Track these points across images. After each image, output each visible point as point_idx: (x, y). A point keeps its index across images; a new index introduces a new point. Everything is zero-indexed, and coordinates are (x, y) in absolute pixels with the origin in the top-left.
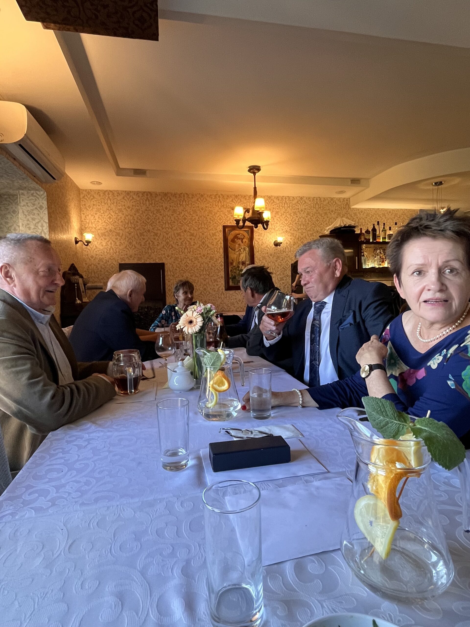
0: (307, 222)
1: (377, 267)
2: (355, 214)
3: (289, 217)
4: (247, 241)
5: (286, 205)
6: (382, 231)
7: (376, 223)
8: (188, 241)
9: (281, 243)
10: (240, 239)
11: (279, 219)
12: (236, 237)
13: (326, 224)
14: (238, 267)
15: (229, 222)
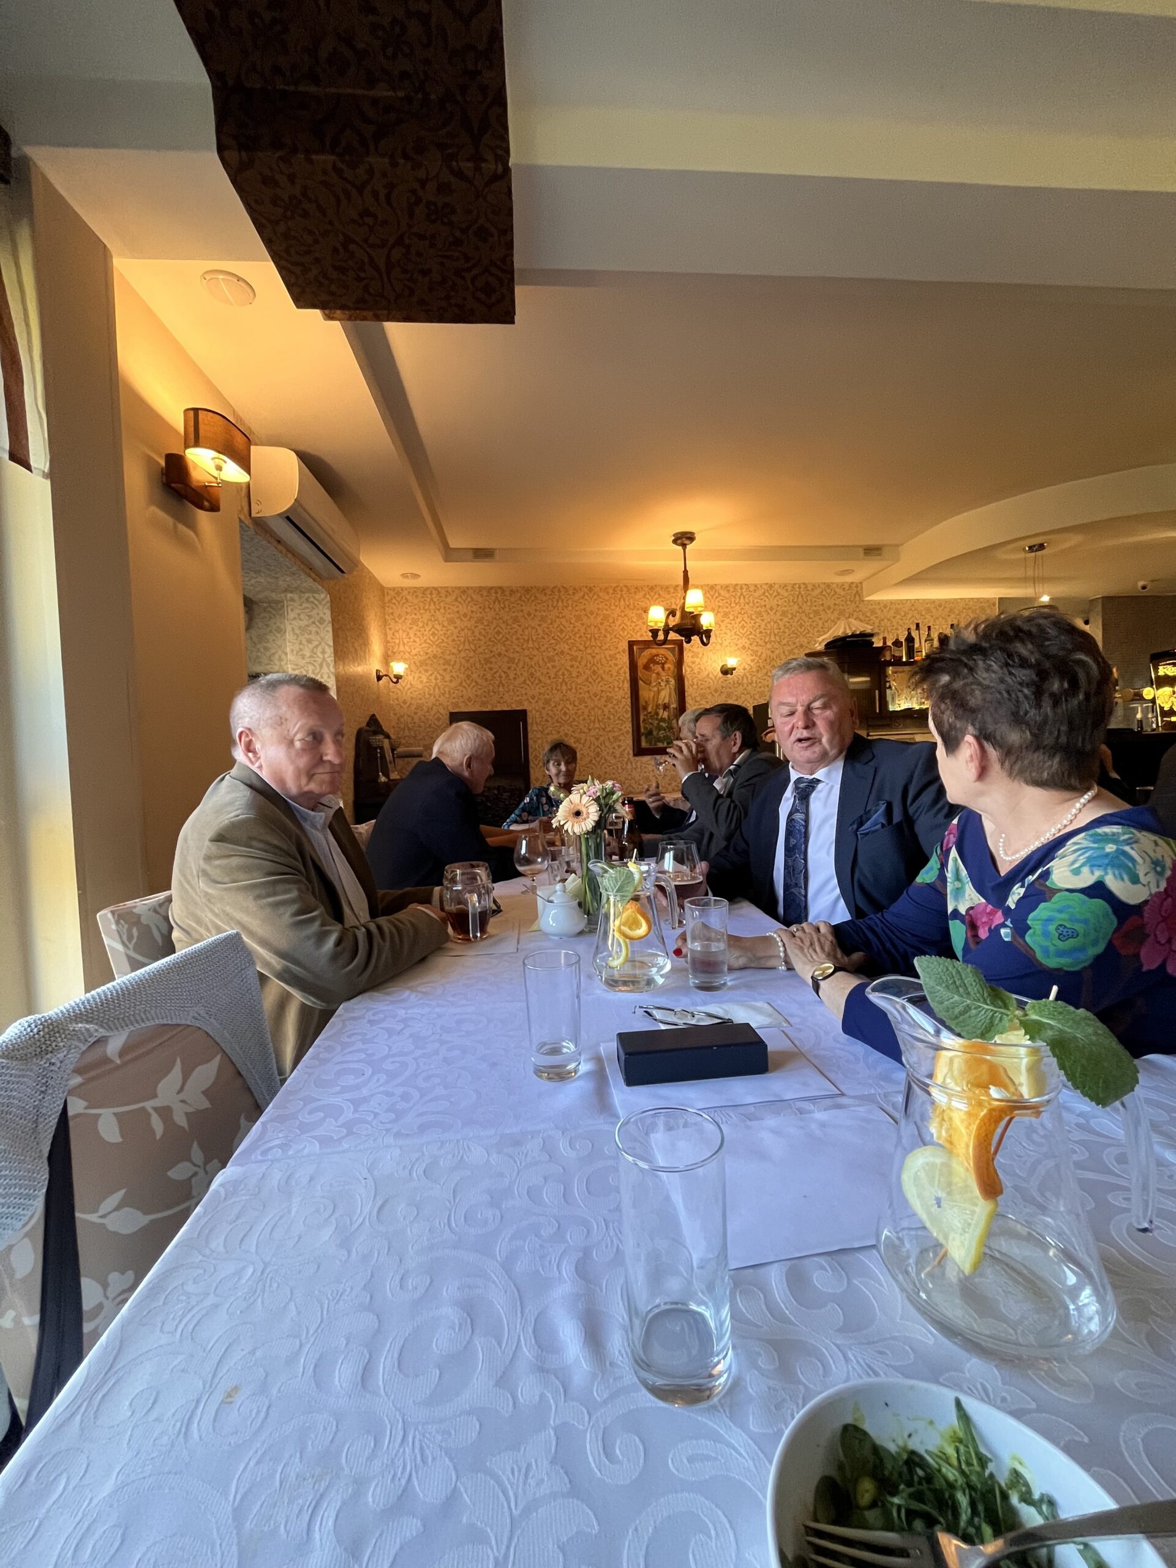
0: (782, 628)
1: (917, 707)
2: (873, 612)
3: (748, 621)
4: (672, 668)
5: (742, 601)
6: (926, 641)
7: (914, 627)
8: (568, 670)
9: (734, 669)
10: (658, 663)
11: (729, 625)
12: (652, 660)
13: (818, 631)
14: (657, 714)
15: (639, 634)
